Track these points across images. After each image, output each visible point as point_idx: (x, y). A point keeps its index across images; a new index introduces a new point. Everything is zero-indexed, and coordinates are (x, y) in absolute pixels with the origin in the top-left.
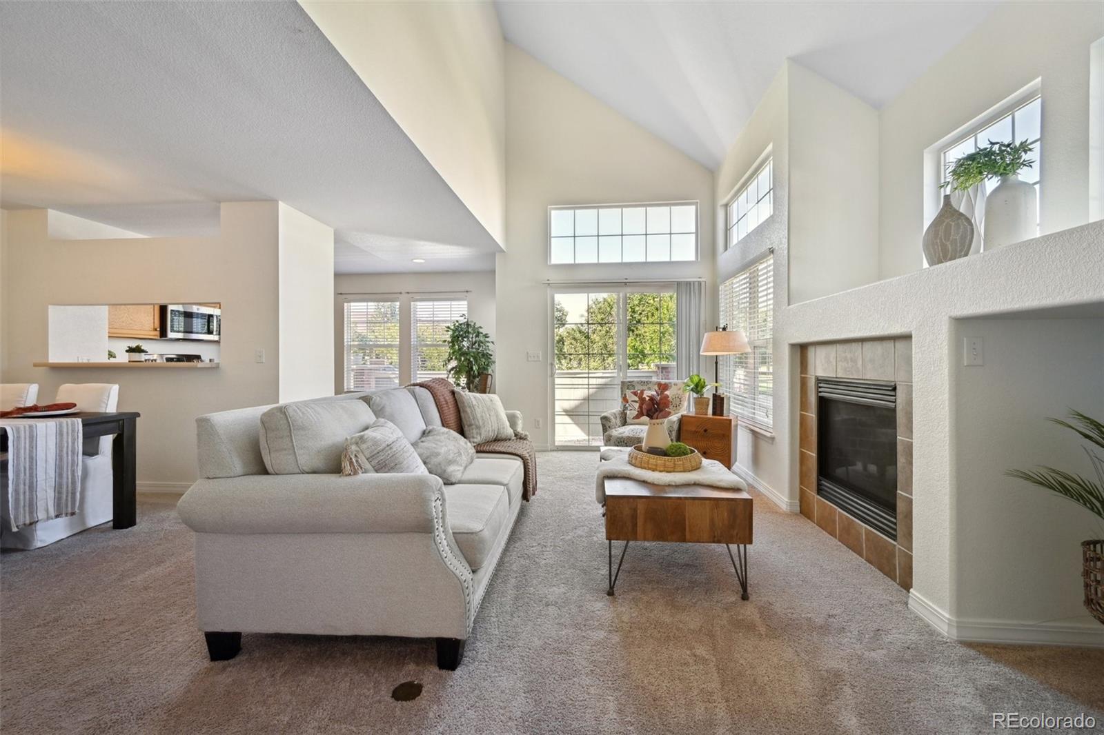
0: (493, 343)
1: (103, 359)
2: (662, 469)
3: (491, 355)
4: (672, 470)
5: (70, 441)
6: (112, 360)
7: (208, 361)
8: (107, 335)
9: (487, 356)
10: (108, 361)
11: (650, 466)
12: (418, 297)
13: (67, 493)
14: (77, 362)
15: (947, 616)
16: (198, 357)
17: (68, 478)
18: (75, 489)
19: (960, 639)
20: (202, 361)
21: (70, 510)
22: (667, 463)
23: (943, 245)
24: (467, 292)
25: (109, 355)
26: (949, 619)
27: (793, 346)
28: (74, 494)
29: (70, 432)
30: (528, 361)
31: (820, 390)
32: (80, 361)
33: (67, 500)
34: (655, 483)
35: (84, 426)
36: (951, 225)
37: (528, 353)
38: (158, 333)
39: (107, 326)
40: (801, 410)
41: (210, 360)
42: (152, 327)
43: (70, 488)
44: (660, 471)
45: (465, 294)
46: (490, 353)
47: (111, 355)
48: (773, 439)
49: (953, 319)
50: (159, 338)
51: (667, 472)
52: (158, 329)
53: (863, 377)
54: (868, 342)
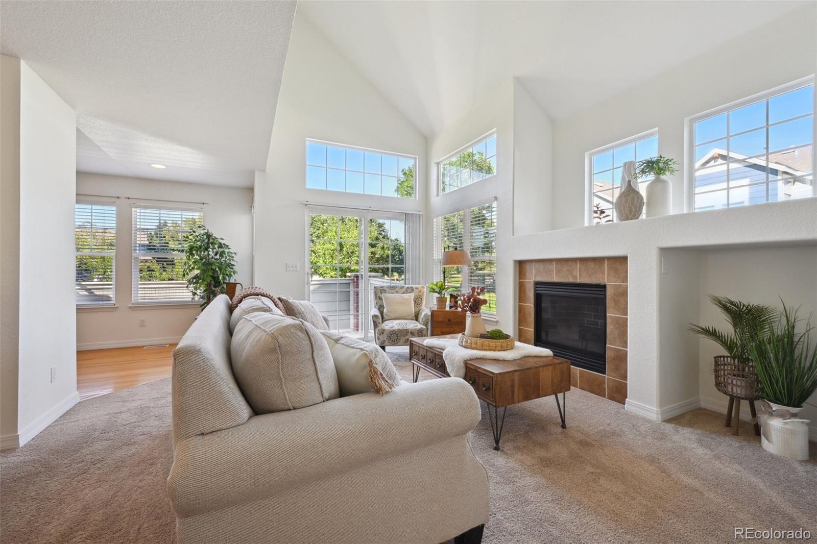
0: (235, 253)
2: (500, 349)
3: (234, 265)
4: (506, 348)
9: (230, 266)
11: (490, 348)
12: (139, 203)
15: (655, 409)
19: (664, 419)
22: (503, 344)
23: (630, 207)
24: (203, 204)
26: (657, 411)
27: (515, 261)
30: (286, 270)
31: (537, 289)
34: (506, 359)
36: (634, 197)
37: (286, 264)
40: (520, 302)
44: (499, 351)
45: (202, 206)
46: (232, 263)
48: (497, 322)
49: (659, 248)
51: (503, 350)
53: (578, 281)
54: (583, 260)
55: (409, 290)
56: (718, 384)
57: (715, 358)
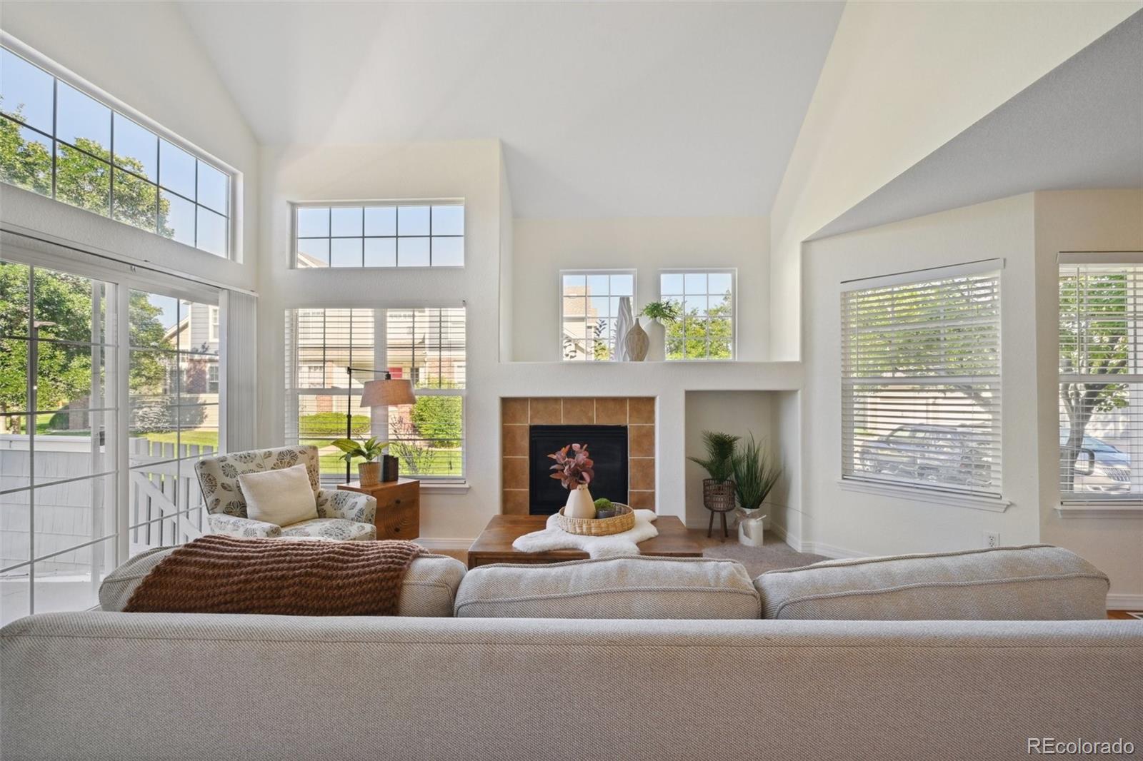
27: (502, 399)
31: (534, 435)
40: (505, 455)
48: (468, 489)
49: (685, 391)
53: (595, 423)
54: (601, 400)
55: (287, 459)
56: (705, 502)
57: (704, 481)
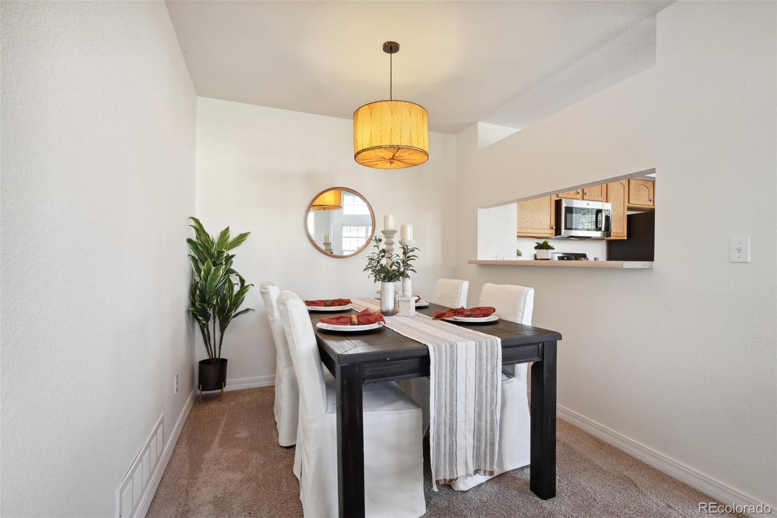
1: (512, 257)
5: (489, 369)
6: (519, 258)
7: (593, 260)
8: (516, 235)
10: (517, 259)
13: (486, 442)
14: (495, 259)
16: (584, 256)
17: (486, 422)
18: (494, 439)
20: (587, 259)
21: (488, 469)
25: (517, 254)
28: (492, 444)
29: (489, 357)
32: (498, 259)
33: (485, 451)
35: (503, 347)
38: (553, 231)
39: (516, 226)
41: (595, 259)
42: (549, 226)
43: (489, 437)
47: (519, 254)
50: (554, 237)
52: (554, 228)
